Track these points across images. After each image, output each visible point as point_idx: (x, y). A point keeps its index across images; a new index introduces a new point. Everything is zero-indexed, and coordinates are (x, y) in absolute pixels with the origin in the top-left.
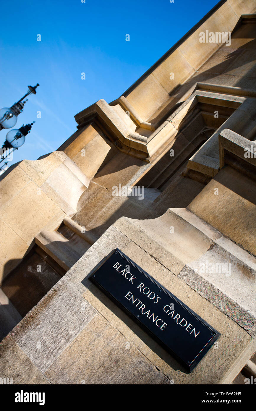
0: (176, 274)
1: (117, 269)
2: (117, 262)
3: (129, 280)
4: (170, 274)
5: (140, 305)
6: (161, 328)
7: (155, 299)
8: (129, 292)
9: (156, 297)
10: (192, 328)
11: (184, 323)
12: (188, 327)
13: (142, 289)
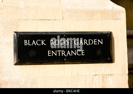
1: (29, 45)
2: (25, 40)
3: (42, 45)
4: (58, 22)
5: (61, 53)
6: (82, 55)
8: (49, 51)
10: (97, 41)
11: (91, 42)
12: (95, 42)
13: (54, 43)
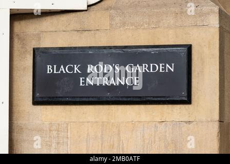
1: (55, 72)
2: (48, 66)
3: (75, 72)
8: (81, 78)
10: (165, 66)
11: (154, 68)
12: (161, 67)
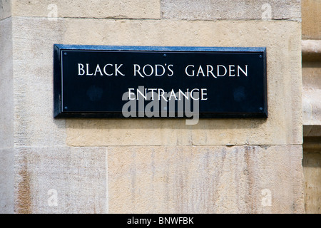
0: (158, 17)
1: (88, 74)
2: (79, 65)
3: (116, 75)
4: (150, 23)
7: (167, 71)
9: (166, 68)
10: (236, 68)
11: (222, 71)
12: (230, 70)
13: (141, 71)
